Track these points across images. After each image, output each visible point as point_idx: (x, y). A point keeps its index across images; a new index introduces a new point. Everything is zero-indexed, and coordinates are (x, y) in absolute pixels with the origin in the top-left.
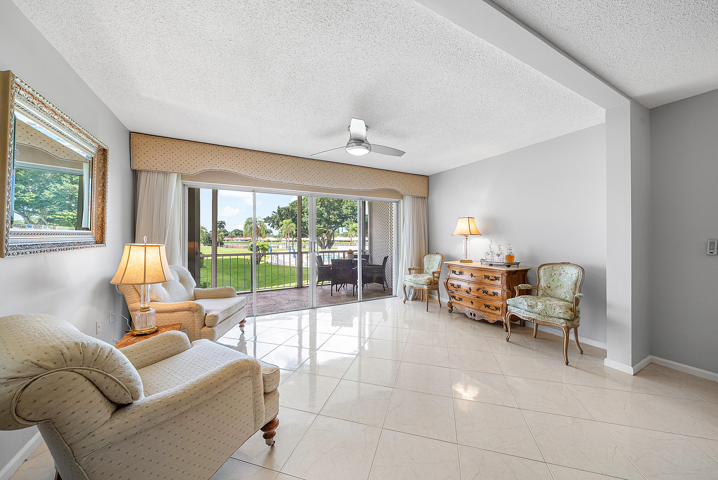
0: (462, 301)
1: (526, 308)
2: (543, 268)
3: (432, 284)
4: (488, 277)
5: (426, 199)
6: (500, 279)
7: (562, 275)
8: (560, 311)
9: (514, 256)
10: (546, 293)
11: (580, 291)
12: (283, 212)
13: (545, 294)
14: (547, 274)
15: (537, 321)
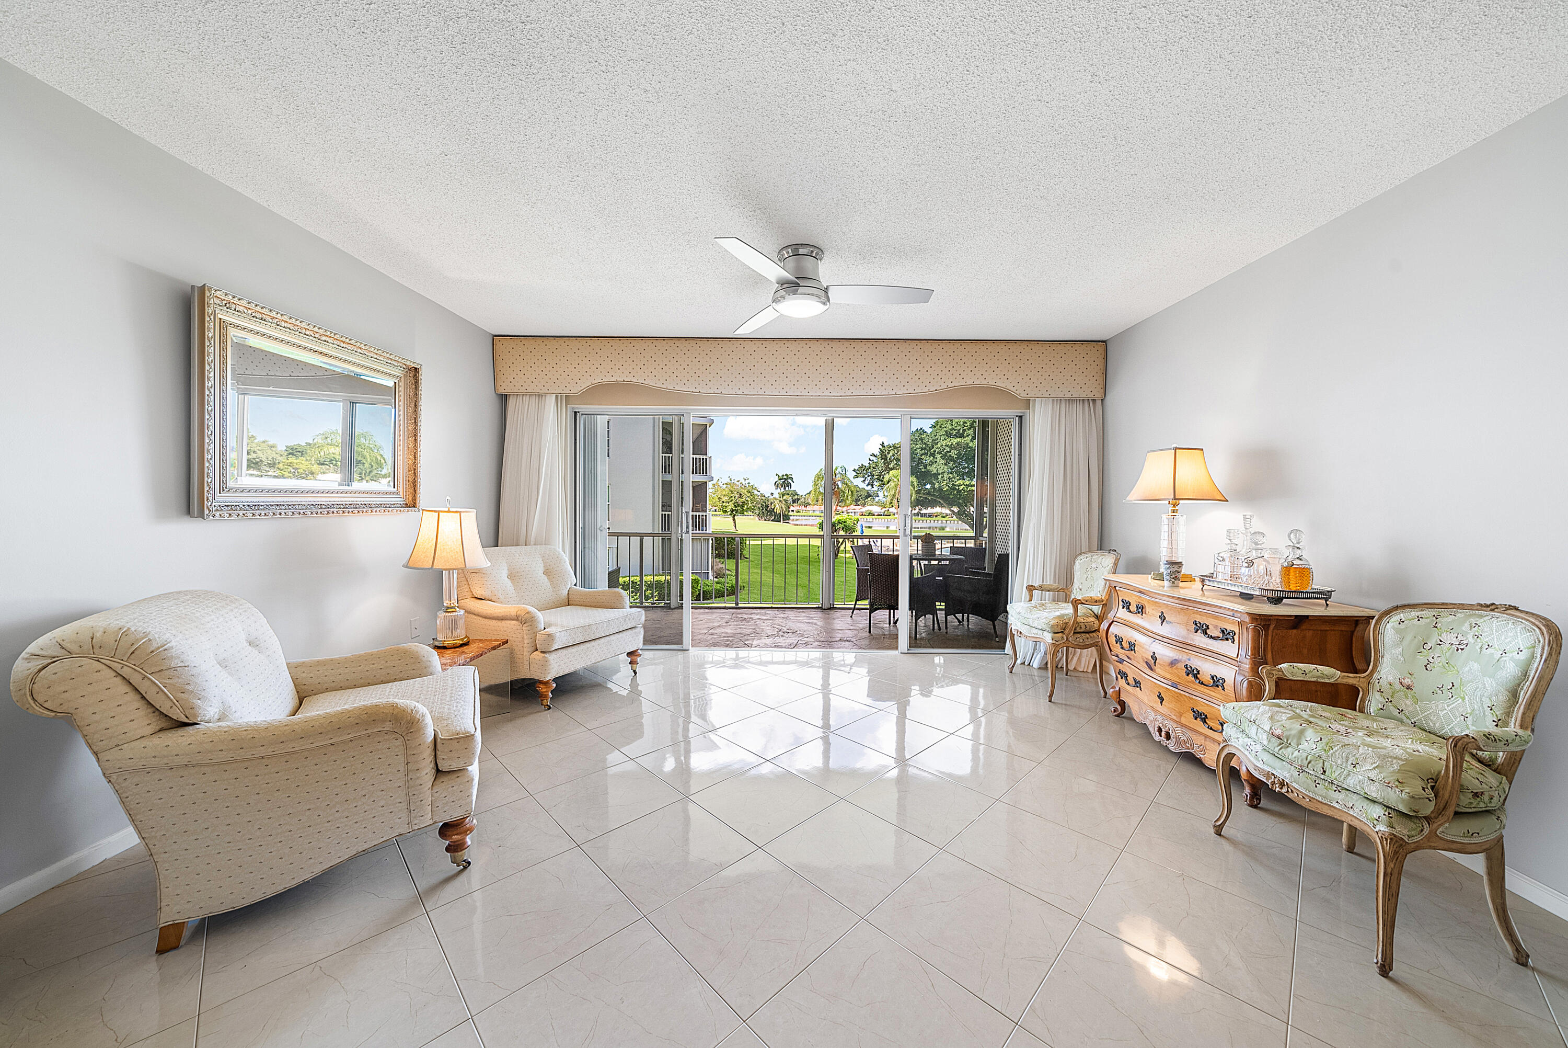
0: (1141, 689)
1: (1264, 738)
2: (1395, 618)
3: (1067, 632)
4: (1206, 629)
5: (1099, 403)
6: (1236, 637)
7: (1466, 649)
8: (1372, 775)
9: (1309, 569)
10: (1395, 707)
11: (1529, 720)
12: (891, 454)
13: (1392, 708)
14: (1409, 638)
15: (1292, 791)
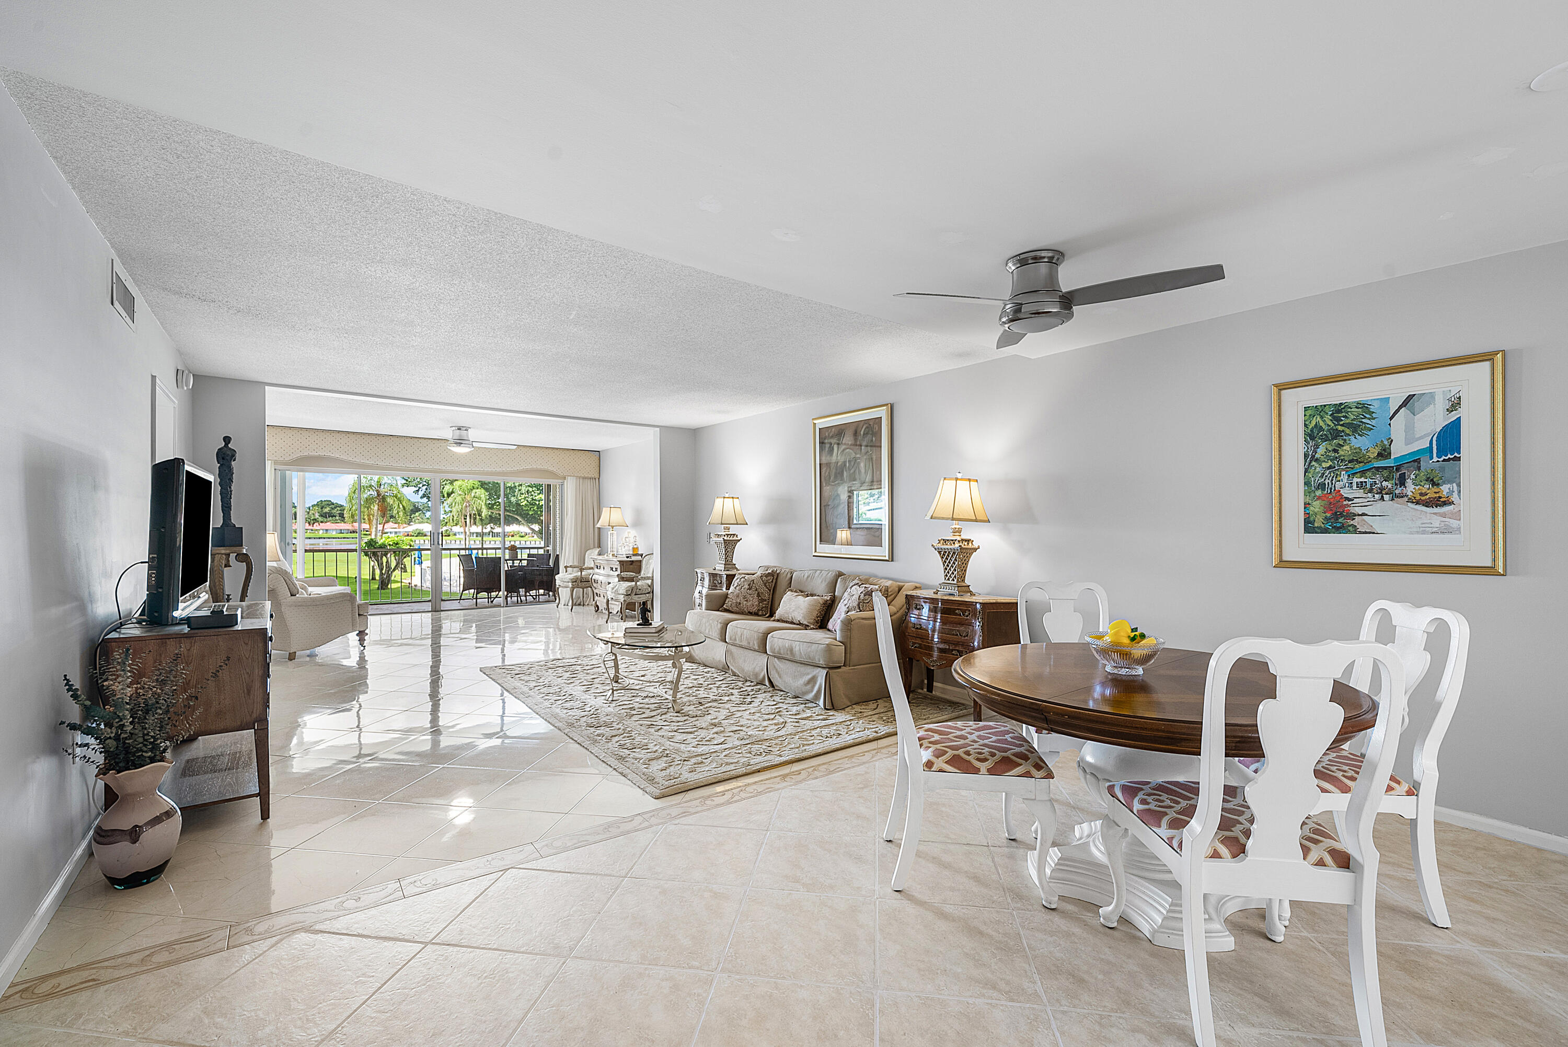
5: (597, 480)
